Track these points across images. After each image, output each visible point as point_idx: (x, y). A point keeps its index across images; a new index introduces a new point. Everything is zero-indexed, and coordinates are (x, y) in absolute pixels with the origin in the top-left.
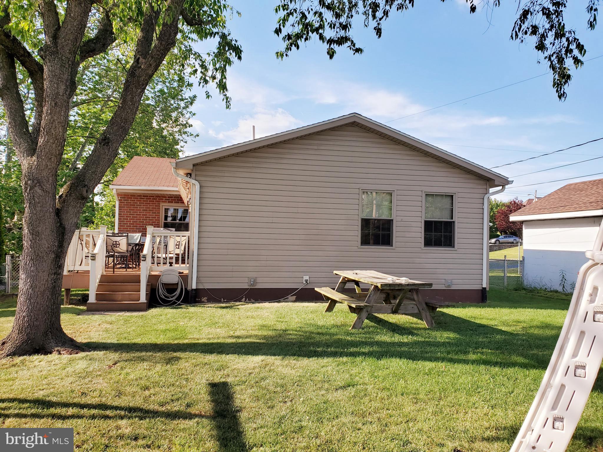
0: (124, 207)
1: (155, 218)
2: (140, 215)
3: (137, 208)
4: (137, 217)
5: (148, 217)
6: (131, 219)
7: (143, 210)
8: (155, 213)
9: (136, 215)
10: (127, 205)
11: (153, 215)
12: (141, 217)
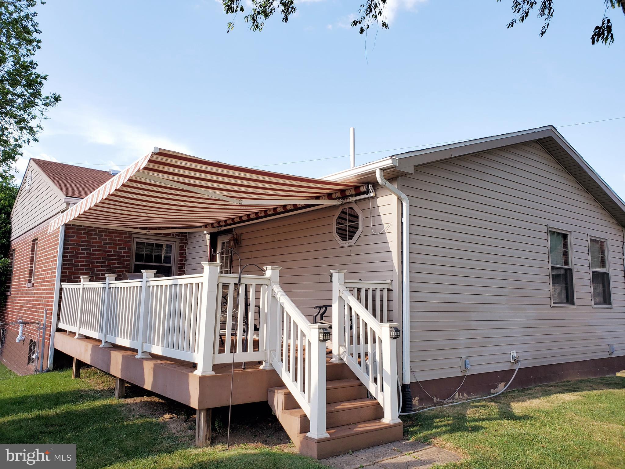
0: (73, 237)
1: (123, 256)
2: (100, 251)
3: (96, 239)
4: (94, 254)
5: (111, 255)
6: (84, 258)
7: (105, 243)
8: (124, 249)
9: (93, 250)
10: (78, 233)
11: (121, 252)
12: (101, 255)
